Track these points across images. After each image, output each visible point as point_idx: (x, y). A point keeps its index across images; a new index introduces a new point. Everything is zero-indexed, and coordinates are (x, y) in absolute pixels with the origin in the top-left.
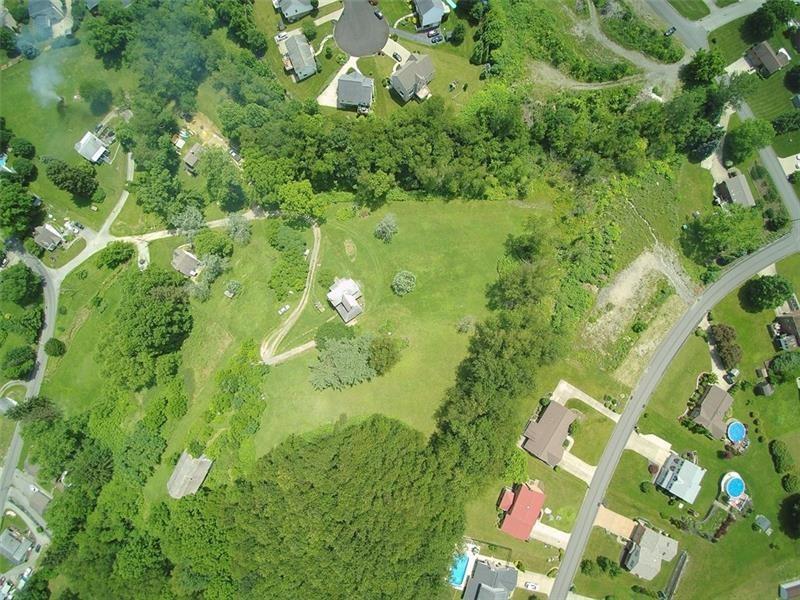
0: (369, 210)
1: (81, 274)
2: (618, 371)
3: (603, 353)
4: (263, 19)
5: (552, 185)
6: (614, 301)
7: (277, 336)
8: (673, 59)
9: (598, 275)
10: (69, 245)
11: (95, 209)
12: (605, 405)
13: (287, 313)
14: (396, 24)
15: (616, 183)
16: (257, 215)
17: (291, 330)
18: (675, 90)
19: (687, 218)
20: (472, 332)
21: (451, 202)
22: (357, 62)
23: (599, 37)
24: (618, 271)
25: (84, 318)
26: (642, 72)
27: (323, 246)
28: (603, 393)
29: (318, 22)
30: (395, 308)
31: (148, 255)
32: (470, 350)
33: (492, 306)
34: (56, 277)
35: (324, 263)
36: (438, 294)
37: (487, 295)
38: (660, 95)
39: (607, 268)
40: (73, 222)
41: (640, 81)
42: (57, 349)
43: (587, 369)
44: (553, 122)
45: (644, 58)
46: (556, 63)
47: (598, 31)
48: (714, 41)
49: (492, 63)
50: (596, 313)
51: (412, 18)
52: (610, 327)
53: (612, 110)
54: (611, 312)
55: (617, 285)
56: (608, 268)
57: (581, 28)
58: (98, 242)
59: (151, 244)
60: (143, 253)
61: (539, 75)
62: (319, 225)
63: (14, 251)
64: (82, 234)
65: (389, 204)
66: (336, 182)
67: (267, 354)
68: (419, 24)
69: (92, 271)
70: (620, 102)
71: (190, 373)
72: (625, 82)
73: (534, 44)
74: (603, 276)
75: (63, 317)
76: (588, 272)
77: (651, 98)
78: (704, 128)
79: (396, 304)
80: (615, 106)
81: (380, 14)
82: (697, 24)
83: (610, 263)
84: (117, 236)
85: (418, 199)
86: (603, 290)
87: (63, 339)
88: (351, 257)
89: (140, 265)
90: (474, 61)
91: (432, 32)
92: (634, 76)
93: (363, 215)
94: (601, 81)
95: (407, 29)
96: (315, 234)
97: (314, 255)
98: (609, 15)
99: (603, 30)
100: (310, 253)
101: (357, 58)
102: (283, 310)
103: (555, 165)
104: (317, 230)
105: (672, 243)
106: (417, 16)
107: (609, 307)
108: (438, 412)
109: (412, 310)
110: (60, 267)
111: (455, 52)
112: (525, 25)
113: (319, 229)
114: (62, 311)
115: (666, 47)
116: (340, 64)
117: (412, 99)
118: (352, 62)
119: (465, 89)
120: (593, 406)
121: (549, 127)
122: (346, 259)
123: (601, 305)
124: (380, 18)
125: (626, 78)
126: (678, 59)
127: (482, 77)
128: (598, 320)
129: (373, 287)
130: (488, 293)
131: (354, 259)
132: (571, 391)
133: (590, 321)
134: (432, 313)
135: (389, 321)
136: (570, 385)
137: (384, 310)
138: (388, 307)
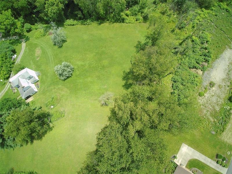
2: (224, 133)
3: (212, 120)
5: (163, 14)
6: (214, 81)
9: (201, 63)
12: (217, 162)
20: (112, 105)
24: (214, 60)
27: (25, 52)
28: (215, 152)
30: (59, 88)
33: (127, 86)
36: (89, 79)
37: (124, 78)
39: (207, 58)
43: (202, 133)
50: (203, 89)
52: (214, 99)
54: (214, 88)
55: (214, 70)
62: (26, 42)
65: (65, 28)
74: (204, 63)
76: (193, 61)
79: (60, 86)
83: (208, 54)
86: (206, 72)
88: (37, 57)
93: (50, 34)
96: (23, 47)
100: (17, 57)
104: (24, 45)
107: (212, 84)
109: (70, 90)
113: (25, 44)
120: (208, 164)
122: (34, 59)
123: (206, 83)
128: (205, 95)
129: (47, 75)
130: (124, 77)
131: (39, 58)
132: (191, 153)
133: (200, 95)
134: (84, 92)
135: (53, 98)
136: (190, 148)
137: (51, 90)
138: (54, 88)
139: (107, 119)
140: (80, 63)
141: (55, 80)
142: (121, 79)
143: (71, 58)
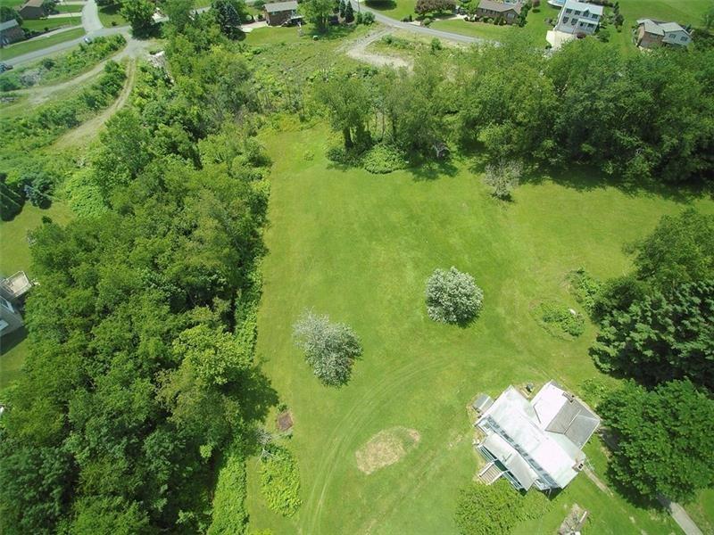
0: (273, 412)
8: (121, 42)
18: (157, 43)
21: (267, 244)
23: (61, 87)
30: (508, 313)
33: (450, 170)
36: (453, 240)
38: (161, 51)
41: (137, 62)
47: (52, 88)
48: (115, 24)
57: (37, 99)
61: (81, 138)
66: (182, 516)
72: (131, 71)
77: (160, 56)
79: (501, 310)
82: (90, 33)
85: (257, 298)
88: (408, 443)
90: (11, 214)
93: (284, 423)
94: (120, 87)
98: (38, 79)
99: (54, 84)
105: (333, 43)
122: (415, 459)
126: (123, 39)
129: (475, 369)
131: (412, 432)
134: (495, 245)
135: (547, 320)
137: (523, 335)
138: (513, 327)
140: (410, 275)
141: (487, 332)
143: (395, 301)
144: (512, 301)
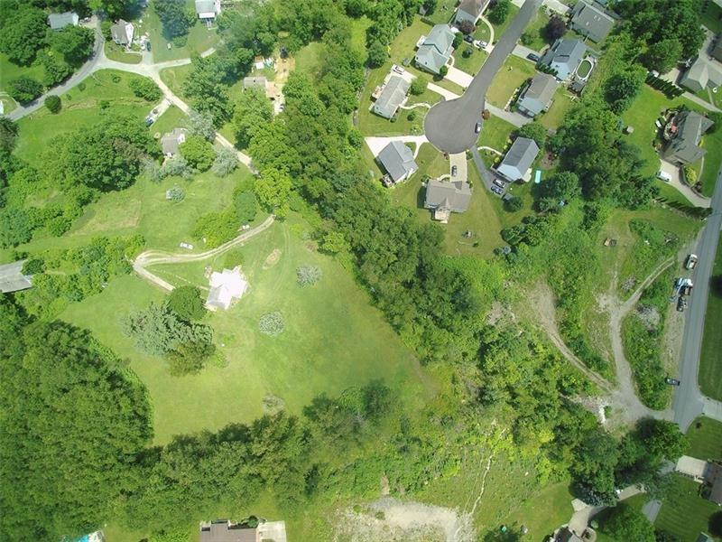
0: (317, 248)
1: (116, 77)
4: (401, 44)
5: (454, 381)
6: (387, 515)
7: (161, 257)
8: (649, 402)
9: (400, 484)
10: (129, 51)
11: (169, 47)
13: (185, 251)
14: (481, 148)
15: (499, 436)
16: (251, 166)
17: (174, 264)
18: (623, 426)
19: (515, 524)
20: (273, 412)
21: (374, 308)
22: (424, 144)
23: (615, 323)
24: (418, 500)
25: (89, 106)
26: (615, 384)
27: (261, 235)
29: (431, 86)
31: (163, 111)
32: (256, 423)
33: (309, 412)
34: (103, 62)
35: (247, 246)
37: (315, 401)
38: (607, 417)
39: (413, 487)
40: (148, 40)
41: (605, 390)
42: (55, 106)
43: (311, 536)
44: (504, 342)
45: (629, 375)
46: (559, 304)
47: (619, 318)
48: (698, 426)
49: (514, 250)
50: (366, 508)
51: (497, 156)
52: (363, 529)
53: (559, 383)
54: (377, 521)
55: (404, 508)
56: (413, 489)
57: (609, 301)
58: (147, 69)
59: (173, 106)
60: (163, 107)
61: (538, 298)
62: (276, 219)
63: (99, 19)
64: (144, 54)
65: (334, 260)
67: (141, 261)
68: (497, 166)
69: (124, 83)
70: (573, 385)
71: (92, 214)
72: (593, 376)
73: (559, 273)
74: (403, 490)
75: (78, 90)
76: (398, 473)
77: (597, 409)
78: (605, 482)
80: (565, 384)
81: (479, 129)
82: (703, 398)
83: (419, 486)
84: (162, 78)
85: (356, 279)
86: (391, 499)
87: (64, 104)
88: (267, 265)
89: (151, 112)
90: (504, 234)
91: (499, 182)
92: (605, 380)
93: (310, 246)
94: (576, 355)
95: (486, 160)
96: (267, 221)
97: (248, 234)
98: (642, 317)
99: (624, 321)
100: (248, 230)
101: (427, 141)
102: (185, 245)
103: (473, 369)
104: (270, 220)
105: (481, 527)
106: (502, 159)
107: (380, 515)
108: (181, 437)
109: (256, 347)
110: (110, 59)
111: (500, 214)
112: (570, 252)
113: (273, 220)
114: (81, 87)
115: (655, 389)
116: (411, 132)
117: (430, 210)
118: (420, 140)
119: (475, 245)
121: (497, 342)
122: (262, 261)
123: (376, 507)
124: (476, 131)
125: (598, 375)
126: (653, 407)
127: (496, 252)
128: (360, 514)
129: (254, 301)
130: (317, 400)
131: (266, 268)
132: (280, 536)
133: (355, 507)
134: (265, 366)
135: (233, 336)
136: (285, 532)
137: (240, 325)
138: (245, 327)
139: (254, 420)
142: (312, 396)
144: (249, 338)
